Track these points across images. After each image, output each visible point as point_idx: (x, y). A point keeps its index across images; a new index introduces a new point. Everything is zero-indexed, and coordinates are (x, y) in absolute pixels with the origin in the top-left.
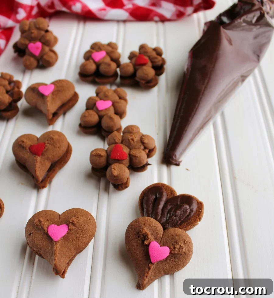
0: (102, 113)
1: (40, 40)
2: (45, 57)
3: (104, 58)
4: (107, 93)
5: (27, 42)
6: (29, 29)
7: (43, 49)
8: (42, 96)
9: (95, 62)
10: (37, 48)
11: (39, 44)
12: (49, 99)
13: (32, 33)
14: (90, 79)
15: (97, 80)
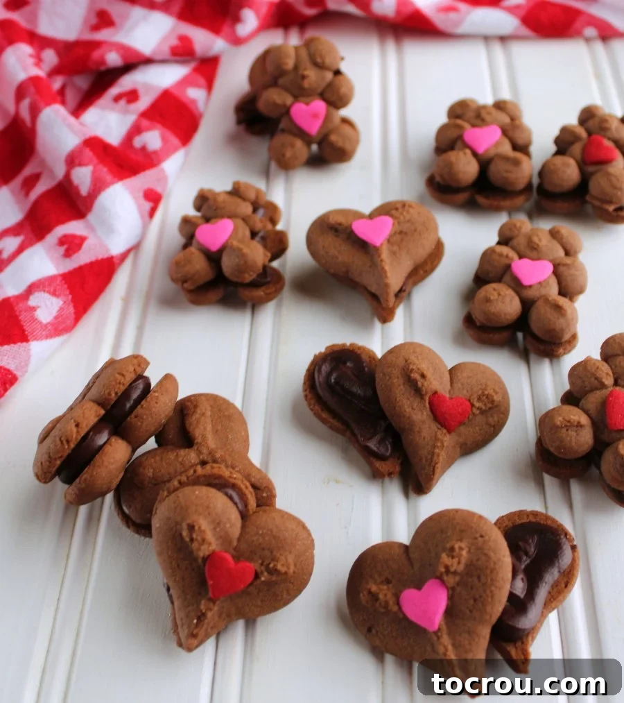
0: (530, 294)
1: (322, 96)
2: (333, 138)
3: (497, 144)
4: (535, 239)
5: (289, 100)
6: (296, 67)
7: (328, 118)
8: (363, 246)
9: (475, 154)
10: (315, 116)
11: (319, 105)
12: (385, 254)
13: (303, 77)
14: (463, 197)
15: (481, 200)
